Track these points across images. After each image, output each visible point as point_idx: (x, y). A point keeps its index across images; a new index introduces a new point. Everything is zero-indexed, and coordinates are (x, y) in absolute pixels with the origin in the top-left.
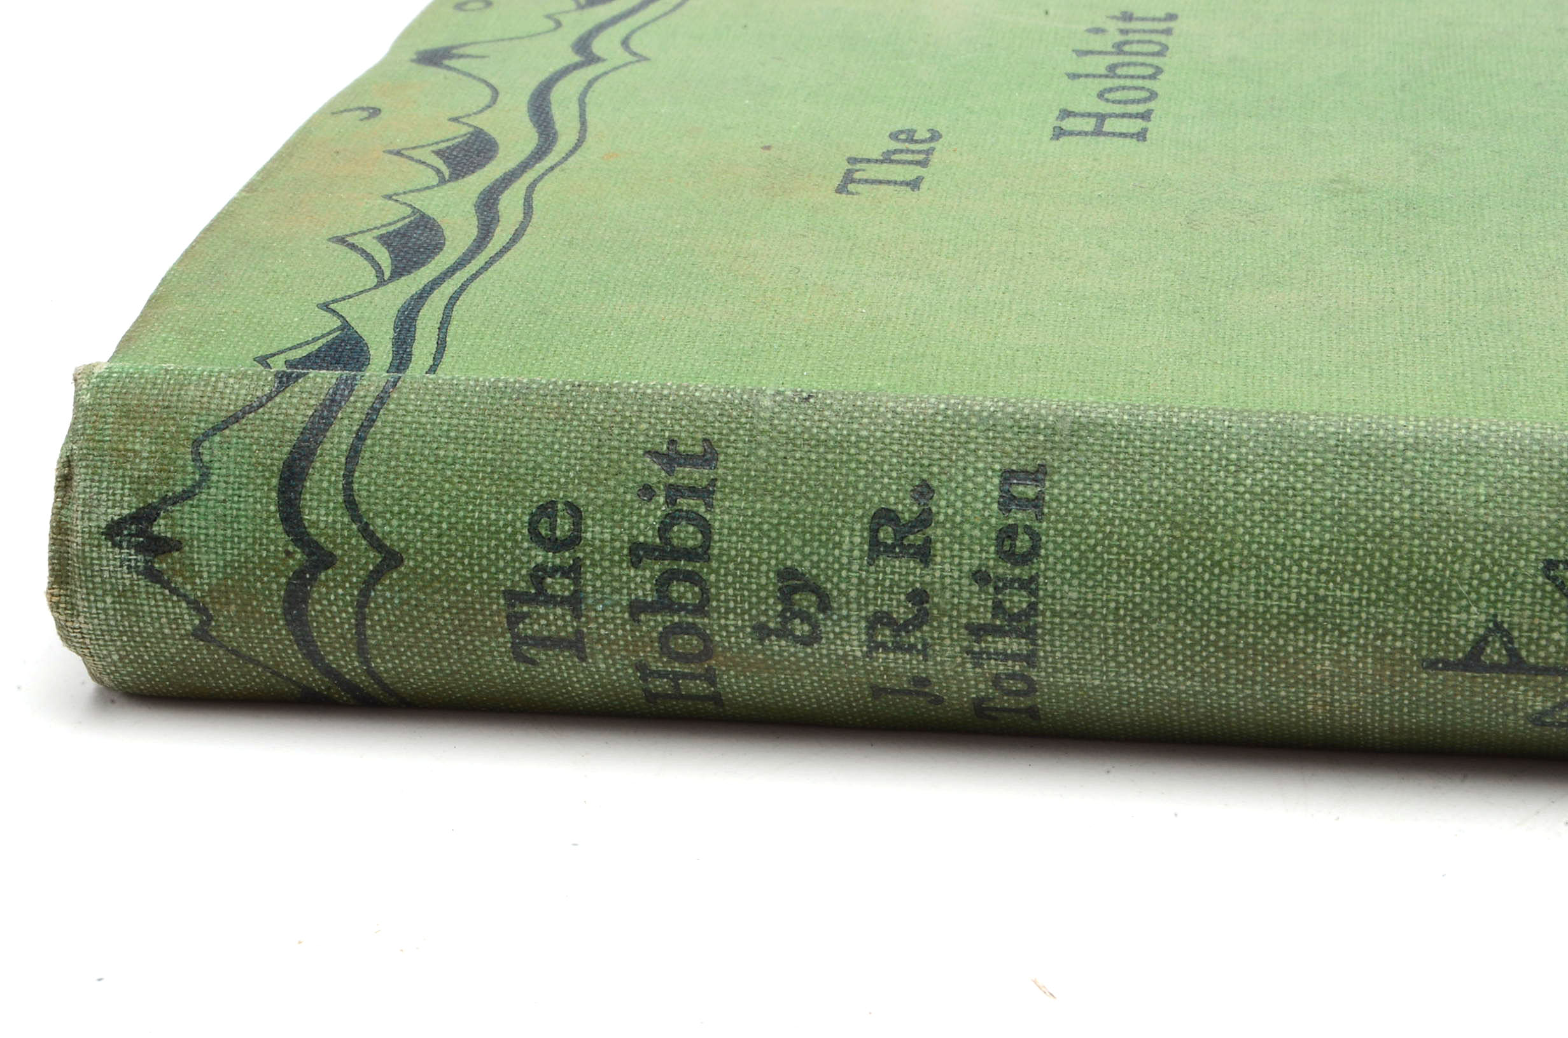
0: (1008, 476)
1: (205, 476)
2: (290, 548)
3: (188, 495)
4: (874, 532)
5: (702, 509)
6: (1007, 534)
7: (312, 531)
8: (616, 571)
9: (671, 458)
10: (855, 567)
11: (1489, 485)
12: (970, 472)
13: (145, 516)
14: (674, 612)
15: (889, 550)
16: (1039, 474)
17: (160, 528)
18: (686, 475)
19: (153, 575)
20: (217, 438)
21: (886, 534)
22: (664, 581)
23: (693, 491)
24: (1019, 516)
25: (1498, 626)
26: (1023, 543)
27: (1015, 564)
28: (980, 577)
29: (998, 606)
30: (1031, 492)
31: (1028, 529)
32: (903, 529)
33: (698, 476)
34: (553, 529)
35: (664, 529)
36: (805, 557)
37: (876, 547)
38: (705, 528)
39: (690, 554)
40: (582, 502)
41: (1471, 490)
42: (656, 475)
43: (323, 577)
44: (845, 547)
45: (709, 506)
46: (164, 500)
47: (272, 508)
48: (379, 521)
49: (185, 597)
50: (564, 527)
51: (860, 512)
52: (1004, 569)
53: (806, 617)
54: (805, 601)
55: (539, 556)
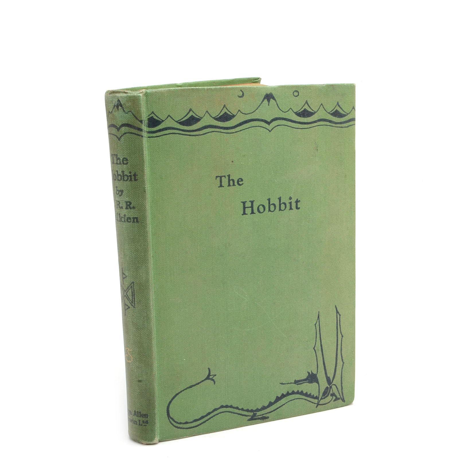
0: (137, 218)
1: (126, 113)
2: (119, 125)
3: (124, 111)
4: (128, 202)
5: (129, 180)
6: (130, 219)
7: (121, 128)
8: (121, 169)
9: (135, 175)
10: (124, 200)
11: (142, 275)
12: (137, 213)
13: (121, 106)
14: (118, 176)
15: (126, 204)
16: (137, 222)
17: (120, 107)
18: (133, 177)
19: (114, 106)
20: (131, 114)
21: (128, 203)
22: (120, 175)
23: (131, 179)
24: (132, 220)
25: (126, 277)
26: (129, 220)
27: (127, 220)
28: (125, 215)
29: (122, 217)
30: (135, 221)
31: (131, 221)
32: (129, 205)
33: (133, 179)
34: (125, 161)
35: (126, 175)
36: (125, 193)
37: (127, 202)
38: (127, 181)
39: (124, 179)
40: (128, 164)
41: (141, 273)
42: (132, 174)
43: (116, 130)
44: (127, 198)
45: (129, 181)
46: (123, 108)
47: (124, 123)
48: (123, 137)
49: (112, 111)
50: (125, 162)
51: (131, 200)
52: (126, 218)
53: (119, 193)
54: (120, 193)
55: (121, 159)
